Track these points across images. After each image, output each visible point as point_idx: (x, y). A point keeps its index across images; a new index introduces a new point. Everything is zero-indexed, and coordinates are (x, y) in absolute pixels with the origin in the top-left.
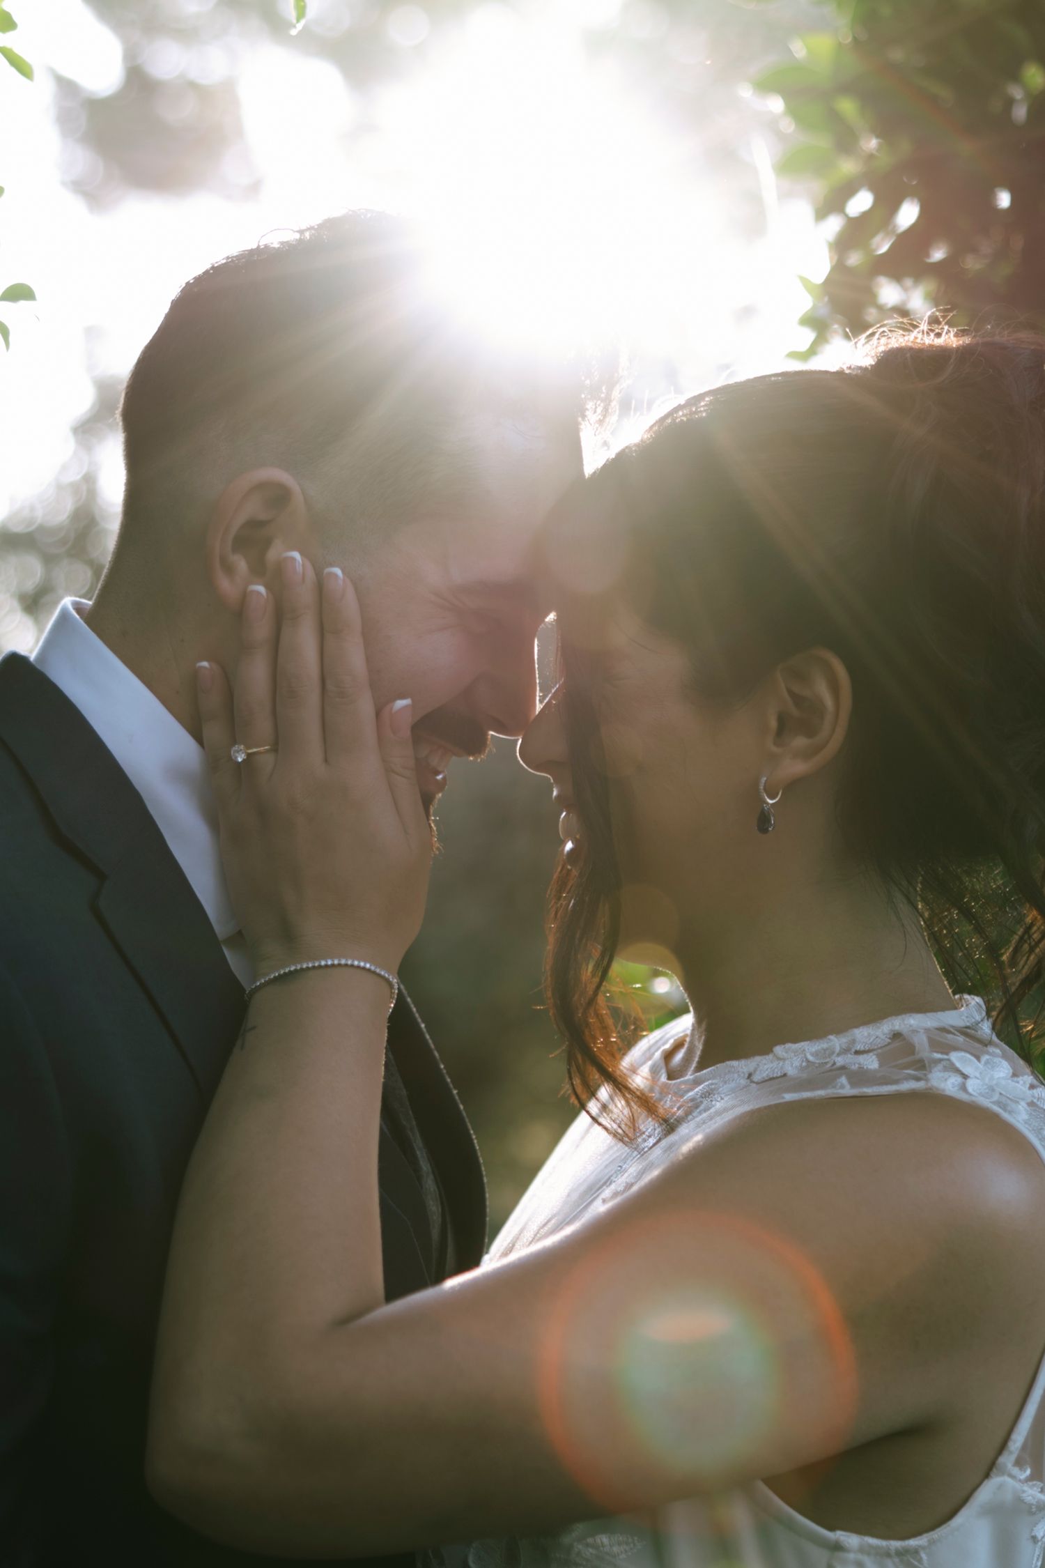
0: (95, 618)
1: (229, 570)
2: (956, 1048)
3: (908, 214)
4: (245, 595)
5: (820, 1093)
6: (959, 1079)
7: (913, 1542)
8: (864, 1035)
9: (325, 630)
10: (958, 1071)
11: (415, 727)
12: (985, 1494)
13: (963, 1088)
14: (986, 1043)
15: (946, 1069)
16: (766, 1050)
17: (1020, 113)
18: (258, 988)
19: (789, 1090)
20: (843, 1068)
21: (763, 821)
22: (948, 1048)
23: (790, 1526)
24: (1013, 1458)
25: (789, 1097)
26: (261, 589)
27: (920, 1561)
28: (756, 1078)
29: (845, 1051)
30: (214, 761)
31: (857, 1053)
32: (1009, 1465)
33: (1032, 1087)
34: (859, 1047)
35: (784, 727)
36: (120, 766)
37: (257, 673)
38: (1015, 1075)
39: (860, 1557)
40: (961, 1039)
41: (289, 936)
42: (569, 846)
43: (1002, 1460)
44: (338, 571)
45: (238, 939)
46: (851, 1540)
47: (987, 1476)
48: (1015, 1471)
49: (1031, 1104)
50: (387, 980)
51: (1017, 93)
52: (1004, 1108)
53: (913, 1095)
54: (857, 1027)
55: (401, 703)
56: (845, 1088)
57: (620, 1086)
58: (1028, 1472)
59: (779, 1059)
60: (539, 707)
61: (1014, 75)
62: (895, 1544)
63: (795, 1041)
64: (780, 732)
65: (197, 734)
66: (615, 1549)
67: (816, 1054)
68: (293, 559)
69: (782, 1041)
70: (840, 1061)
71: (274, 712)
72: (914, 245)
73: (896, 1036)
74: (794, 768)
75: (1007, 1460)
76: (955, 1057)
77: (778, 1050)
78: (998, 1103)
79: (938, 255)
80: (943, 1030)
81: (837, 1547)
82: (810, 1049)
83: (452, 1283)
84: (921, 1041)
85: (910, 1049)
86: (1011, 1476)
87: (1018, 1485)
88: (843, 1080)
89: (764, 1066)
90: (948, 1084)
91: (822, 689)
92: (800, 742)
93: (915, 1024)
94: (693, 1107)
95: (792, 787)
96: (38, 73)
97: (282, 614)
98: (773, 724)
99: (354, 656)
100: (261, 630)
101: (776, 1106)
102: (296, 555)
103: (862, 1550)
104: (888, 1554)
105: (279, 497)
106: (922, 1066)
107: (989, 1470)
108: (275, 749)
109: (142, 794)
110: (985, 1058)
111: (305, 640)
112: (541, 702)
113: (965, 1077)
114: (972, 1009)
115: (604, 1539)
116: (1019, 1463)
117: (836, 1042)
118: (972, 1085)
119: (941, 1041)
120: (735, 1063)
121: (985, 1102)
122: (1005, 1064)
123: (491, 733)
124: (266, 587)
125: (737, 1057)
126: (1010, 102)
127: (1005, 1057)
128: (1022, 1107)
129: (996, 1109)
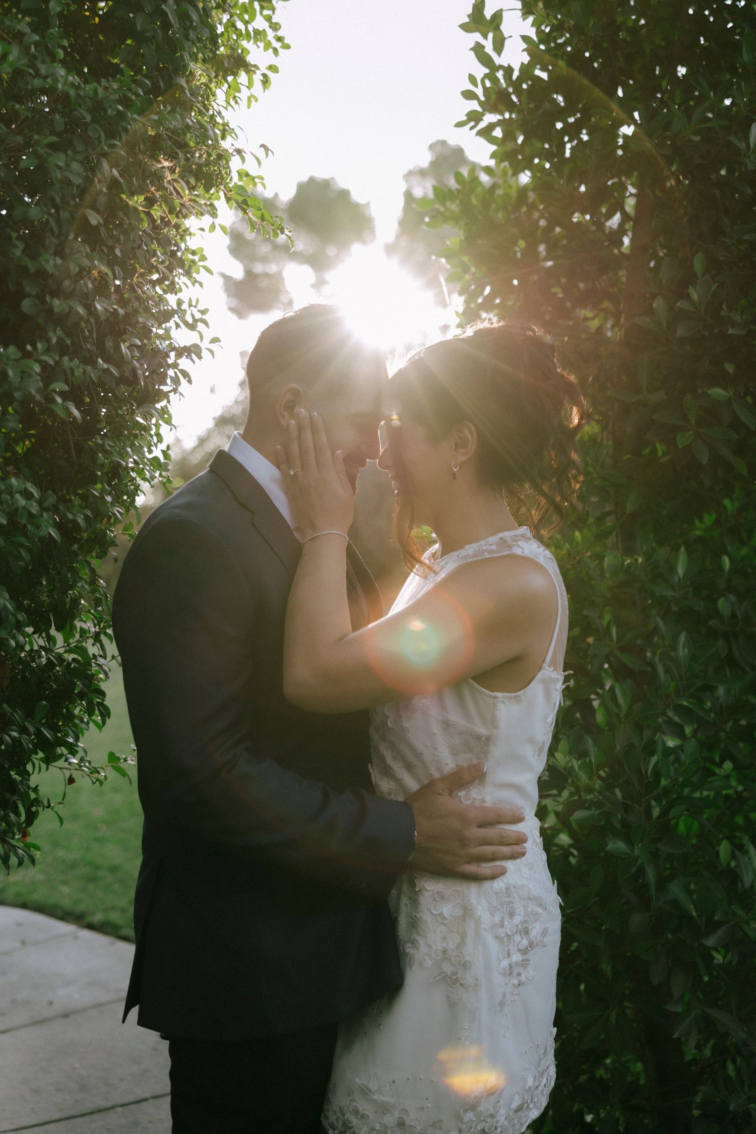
0: (244, 436)
1: (283, 417)
2: (519, 541)
3: (488, 290)
4: (288, 425)
5: (479, 558)
6: (522, 550)
7: (518, 693)
8: (491, 539)
9: (315, 431)
10: (521, 547)
11: (344, 460)
12: (540, 676)
13: (523, 552)
14: (528, 539)
15: (517, 547)
16: (462, 548)
17: (519, 255)
18: (305, 543)
19: (470, 558)
20: (486, 550)
21: (454, 476)
22: (516, 541)
23: (482, 693)
24: (547, 664)
25: (470, 560)
26: (293, 422)
27: (521, 698)
28: (460, 556)
29: (486, 545)
30: (285, 475)
31: (490, 545)
32: (546, 667)
33: (544, 551)
34: (490, 543)
35: (457, 447)
36: (256, 481)
37: (295, 447)
38: (538, 547)
39: (503, 700)
40: (521, 538)
41: (314, 527)
42: (396, 491)
43: (543, 665)
44: (316, 414)
45: (297, 529)
46: (500, 695)
47: (539, 671)
48: (548, 668)
49: (544, 556)
50: (345, 537)
51: (517, 249)
52: (536, 557)
53: (508, 555)
54: (489, 537)
55: (339, 452)
56: (487, 556)
57: (421, 563)
58: (552, 669)
59: (466, 550)
60: (381, 451)
61: (516, 244)
62: (513, 694)
63: (470, 543)
64: (456, 448)
65: (278, 467)
66: (429, 703)
67: (477, 547)
68: (302, 412)
69: (467, 544)
70: (485, 548)
71: (301, 459)
72: (490, 299)
73: (501, 539)
74: (462, 459)
75: (545, 665)
76: (519, 543)
77: (466, 547)
78: (534, 556)
79: (498, 301)
80: (515, 536)
81: (496, 697)
82: (475, 546)
83: (370, 626)
84: (509, 540)
85: (505, 542)
86: (547, 670)
87: (549, 673)
88: (486, 553)
89: (462, 553)
90: (518, 551)
91: (467, 433)
92: (462, 450)
93: (507, 535)
94: (443, 567)
95: (462, 465)
96: (214, 273)
97: (300, 429)
98: (454, 446)
99: (324, 439)
100: (295, 434)
101: (467, 563)
102: (303, 410)
103: (503, 697)
104: (511, 698)
105: (296, 393)
106: (510, 547)
107: (540, 668)
108: (303, 469)
109: (265, 488)
110: (529, 542)
111: (308, 436)
112: (382, 449)
113: (523, 549)
114: (524, 530)
115: (424, 701)
116: (549, 666)
117: (483, 542)
118: (526, 551)
119: (515, 539)
120: (453, 553)
121: (530, 556)
122: (535, 544)
123: (368, 460)
124: (295, 421)
125: (453, 551)
126: (516, 252)
127: (535, 542)
128: (541, 557)
129: (534, 558)
